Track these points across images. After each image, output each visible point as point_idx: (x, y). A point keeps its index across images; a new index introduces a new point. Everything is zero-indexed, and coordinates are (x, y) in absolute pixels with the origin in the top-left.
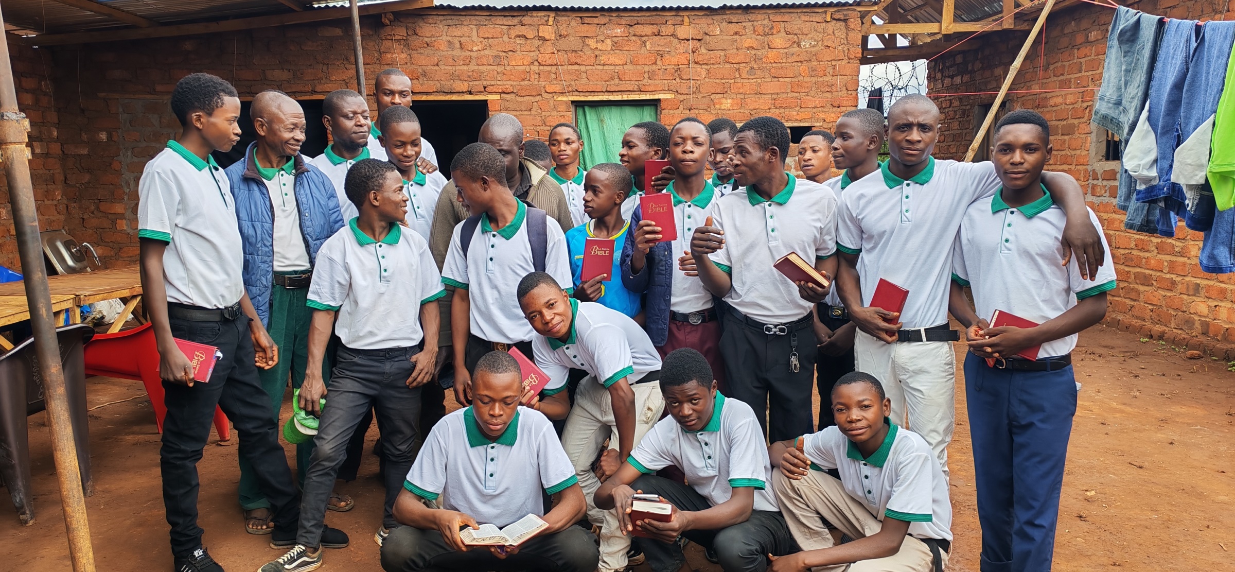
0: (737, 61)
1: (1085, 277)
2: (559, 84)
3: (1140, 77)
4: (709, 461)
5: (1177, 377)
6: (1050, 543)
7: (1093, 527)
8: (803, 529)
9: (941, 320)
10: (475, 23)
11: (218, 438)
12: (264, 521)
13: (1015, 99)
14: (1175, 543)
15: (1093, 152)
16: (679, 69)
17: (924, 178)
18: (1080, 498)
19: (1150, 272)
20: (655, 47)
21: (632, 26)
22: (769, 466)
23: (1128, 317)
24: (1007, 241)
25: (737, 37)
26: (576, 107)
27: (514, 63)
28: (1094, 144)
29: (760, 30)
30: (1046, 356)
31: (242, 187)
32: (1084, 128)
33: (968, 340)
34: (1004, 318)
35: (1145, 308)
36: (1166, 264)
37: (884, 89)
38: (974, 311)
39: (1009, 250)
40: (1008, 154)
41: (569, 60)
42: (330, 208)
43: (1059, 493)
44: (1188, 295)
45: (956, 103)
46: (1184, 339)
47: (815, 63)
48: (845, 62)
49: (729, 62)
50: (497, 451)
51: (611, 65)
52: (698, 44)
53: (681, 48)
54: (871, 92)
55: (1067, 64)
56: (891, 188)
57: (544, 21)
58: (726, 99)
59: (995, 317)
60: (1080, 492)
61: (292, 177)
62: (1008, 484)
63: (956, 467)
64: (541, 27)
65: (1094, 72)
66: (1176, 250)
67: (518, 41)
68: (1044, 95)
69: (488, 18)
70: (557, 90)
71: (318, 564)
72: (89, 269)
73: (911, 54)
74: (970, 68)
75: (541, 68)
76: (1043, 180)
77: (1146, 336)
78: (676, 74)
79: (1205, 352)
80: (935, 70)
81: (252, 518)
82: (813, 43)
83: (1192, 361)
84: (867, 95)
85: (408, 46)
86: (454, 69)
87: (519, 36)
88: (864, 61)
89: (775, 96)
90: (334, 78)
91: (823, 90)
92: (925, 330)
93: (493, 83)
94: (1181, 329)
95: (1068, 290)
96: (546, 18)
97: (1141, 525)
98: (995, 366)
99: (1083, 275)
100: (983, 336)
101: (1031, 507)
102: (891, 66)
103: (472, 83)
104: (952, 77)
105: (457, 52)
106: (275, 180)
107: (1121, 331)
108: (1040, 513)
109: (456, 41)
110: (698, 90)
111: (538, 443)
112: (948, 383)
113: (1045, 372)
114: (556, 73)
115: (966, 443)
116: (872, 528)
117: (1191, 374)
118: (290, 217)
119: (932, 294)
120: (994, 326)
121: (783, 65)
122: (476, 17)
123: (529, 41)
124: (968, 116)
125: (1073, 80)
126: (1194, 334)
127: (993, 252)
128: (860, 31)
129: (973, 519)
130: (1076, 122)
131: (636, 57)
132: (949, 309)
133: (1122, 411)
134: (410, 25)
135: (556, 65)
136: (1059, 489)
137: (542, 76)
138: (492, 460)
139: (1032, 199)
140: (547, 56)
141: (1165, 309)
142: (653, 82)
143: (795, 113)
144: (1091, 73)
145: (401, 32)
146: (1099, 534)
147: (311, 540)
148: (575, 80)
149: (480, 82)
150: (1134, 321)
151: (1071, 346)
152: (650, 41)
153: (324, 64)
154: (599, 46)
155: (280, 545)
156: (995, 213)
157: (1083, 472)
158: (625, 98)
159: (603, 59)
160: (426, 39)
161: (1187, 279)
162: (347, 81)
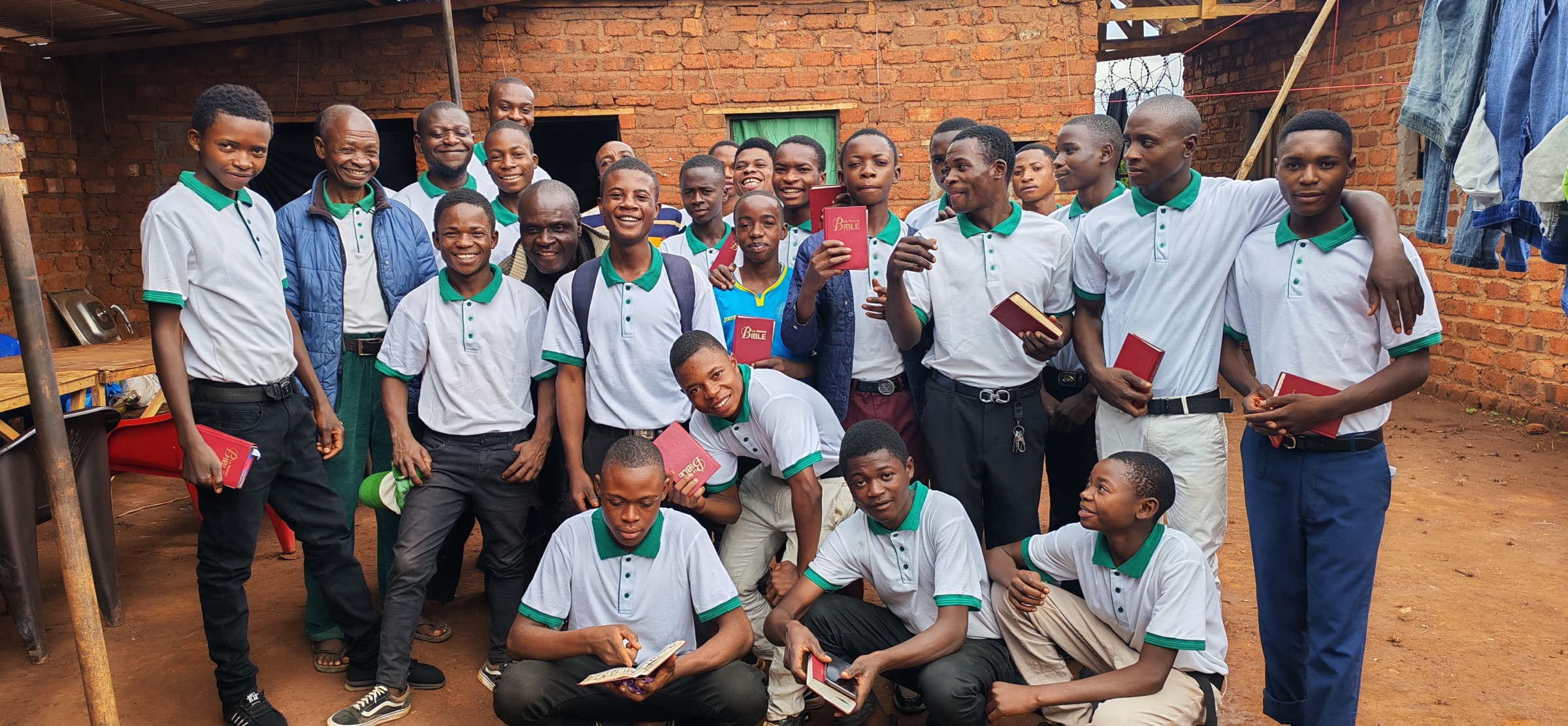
0: (938, 59)
1: (1398, 329)
2: (709, 93)
3: (1467, 64)
4: (906, 571)
5: (1515, 458)
6: (1356, 677)
7: (1410, 654)
8: (1031, 661)
9: (1209, 386)
10: (601, 16)
11: (280, 550)
12: (337, 656)
13: (1299, 101)
14: (1518, 674)
15: (1400, 169)
16: (863, 70)
17: (1184, 201)
18: (1392, 616)
19: (1478, 322)
20: (832, 43)
21: (801, 16)
22: (986, 579)
23: (1449, 380)
24: (1296, 282)
25: (937, 28)
26: (731, 121)
27: (651, 67)
28: (1402, 158)
29: (967, 19)
30: (1350, 432)
31: (306, 226)
32: (1388, 137)
33: (1246, 411)
34: (1293, 383)
35: (1472, 369)
36: (1498, 311)
37: (1129, 92)
38: (1254, 374)
39: (1299, 293)
40: (1297, 170)
41: (722, 62)
42: (420, 256)
43: (1367, 612)
44: (1528, 351)
45: (1222, 109)
46: (1523, 408)
47: (1039, 60)
48: (1076, 58)
49: (927, 61)
50: (634, 564)
51: (775, 67)
52: (886, 38)
53: (865, 43)
54: (1111, 94)
55: (1365, 54)
56: (1142, 216)
57: (689, 13)
58: (924, 107)
59: (1281, 382)
60: (1391, 609)
61: (370, 216)
62: (1301, 599)
63: (1228, 578)
64: (685, 20)
65: (1401, 65)
66: (1511, 293)
67: (656, 38)
68: (1337, 96)
69: (618, 10)
70: (707, 101)
71: (405, 711)
72: (119, 338)
73: (1163, 46)
74: (1239, 63)
75: (686, 72)
76: (1344, 201)
77: (1473, 405)
78: (859, 77)
79: (1550, 425)
80: (1193, 66)
81: (321, 652)
82: (1035, 34)
83: (1534, 436)
84: (1106, 100)
85: (516, 48)
86: (575, 76)
87: (657, 33)
88: (1102, 56)
89: (987, 103)
90: (423, 90)
91: (1049, 94)
92: (1188, 398)
93: (625, 93)
94: (1519, 395)
95: (1378, 346)
96: (691, 9)
97: (1472, 651)
98: (1281, 446)
99: (1396, 327)
100: (1266, 408)
101: (1330, 630)
102: (1137, 62)
103: (598, 94)
104: (1216, 75)
105: (579, 55)
106: (348, 219)
107: (1440, 399)
108: (1343, 638)
109: (577, 40)
110: (887, 97)
111: (687, 555)
112: (1218, 468)
113: (1350, 453)
114: (705, 79)
115: (1241, 546)
116: (1124, 659)
117: (1533, 454)
118: (367, 264)
119: (1196, 351)
120: (1279, 395)
121: (997, 62)
122: (603, 10)
123: (670, 39)
124: (1237, 125)
125: (1373, 76)
126: (1536, 402)
127: (1278, 296)
128: (1096, 17)
129: (1253, 646)
130: (1378, 129)
131: (808, 56)
132: (1220, 370)
133: (1443, 503)
134: (518, 21)
135: (706, 68)
136: (1367, 606)
137: (687, 83)
138: (628, 576)
139: (1330, 228)
140: (694, 58)
141: (1497, 370)
142: (830, 87)
143: (1013, 125)
144: (1396, 66)
145: (507, 30)
146: (1418, 663)
147: (394, 679)
148: (729, 87)
149: (609, 93)
150: (1458, 386)
151: (1383, 418)
152: (825, 35)
153: (411, 73)
154: (760, 43)
155: (356, 687)
156: (1280, 245)
157: (1395, 583)
158: (794, 109)
159: (765, 59)
160: (539, 39)
161: (1526, 330)
162: (440, 94)
